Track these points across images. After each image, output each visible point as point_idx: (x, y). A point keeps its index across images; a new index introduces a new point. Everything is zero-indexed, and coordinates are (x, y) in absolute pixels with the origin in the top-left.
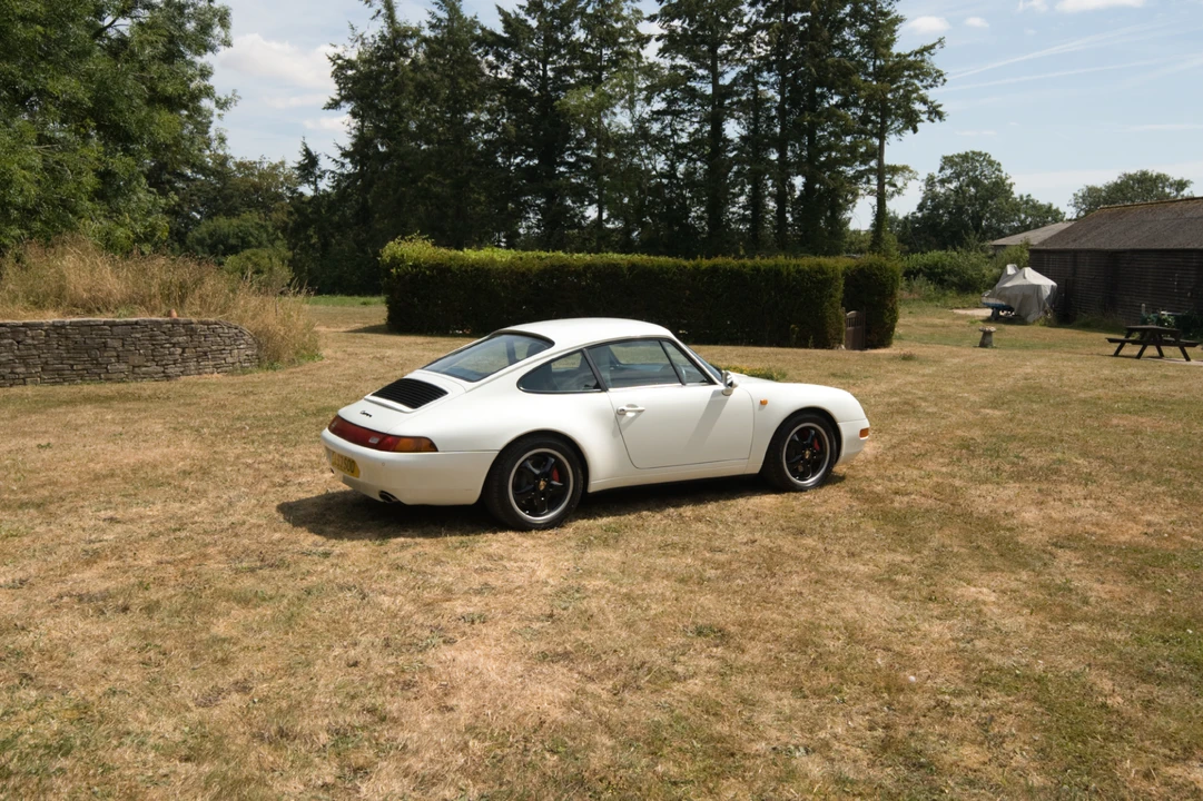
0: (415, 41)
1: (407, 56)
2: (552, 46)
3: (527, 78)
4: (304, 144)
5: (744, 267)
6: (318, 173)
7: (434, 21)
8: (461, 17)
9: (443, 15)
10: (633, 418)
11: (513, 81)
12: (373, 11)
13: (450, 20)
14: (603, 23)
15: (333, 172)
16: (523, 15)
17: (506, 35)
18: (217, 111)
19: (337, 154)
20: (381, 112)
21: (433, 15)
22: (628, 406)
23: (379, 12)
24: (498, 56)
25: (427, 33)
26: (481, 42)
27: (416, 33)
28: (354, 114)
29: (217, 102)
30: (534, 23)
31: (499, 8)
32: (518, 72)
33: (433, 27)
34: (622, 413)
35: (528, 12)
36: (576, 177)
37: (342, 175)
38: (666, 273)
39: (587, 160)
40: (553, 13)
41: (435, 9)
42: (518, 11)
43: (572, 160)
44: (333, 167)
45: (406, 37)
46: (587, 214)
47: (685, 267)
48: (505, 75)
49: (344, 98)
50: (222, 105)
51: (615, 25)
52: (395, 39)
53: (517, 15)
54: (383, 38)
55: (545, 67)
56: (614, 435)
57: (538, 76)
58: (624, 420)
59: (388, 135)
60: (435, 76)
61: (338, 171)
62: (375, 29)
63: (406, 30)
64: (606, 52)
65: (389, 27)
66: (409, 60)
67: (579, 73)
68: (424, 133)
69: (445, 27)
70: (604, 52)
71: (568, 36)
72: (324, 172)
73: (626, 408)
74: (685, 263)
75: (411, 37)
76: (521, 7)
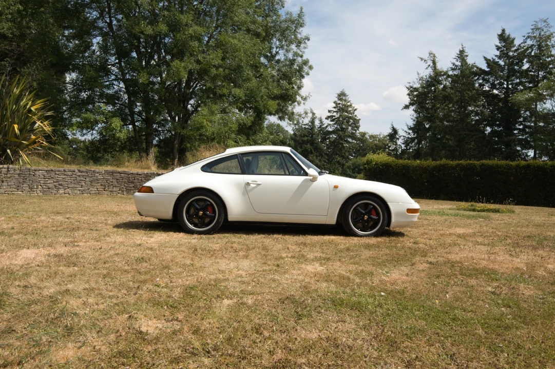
0: (445, 77)
1: (441, 84)
2: (512, 73)
3: (497, 89)
4: (392, 125)
5: (546, 165)
6: (397, 137)
7: (454, 67)
8: (467, 64)
9: (459, 63)
10: (255, 187)
11: (490, 91)
12: (426, 65)
13: (462, 65)
14: (540, 59)
15: (404, 136)
16: (497, 60)
17: (488, 69)
18: (302, 102)
19: (406, 129)
20: (427, 109)
21: (454, 64)
22: (252, 181)
23: (429, 65)
24: (483, 79)
25: (450, 73)
26: (475, 74)
27: (446, 73)
28: (415, 111)
29: (302, 98)
30: (502, 63)
31: (485, 58)
32: (493, 86)
33: (453, 69)
34: (248, 184)
35: (500, 57)
36: (523, 135)
37: (408, 138)
38: (500, 168)
39: (530, 127)
40: (513, 57)
41: (454, 61)
42: (494, 58)
43: (521, 127)
44: (404, 134)
45: (441, 75)
46: (529, 154)
47: (511, 165)
48: (487, 89)
49: (411, 104)
50: (305, 99)
51: (547, 59)
52: (436, 76)
53: (494, 60)
54: (430, 77)
55: (507, 83)
56: (243, 194)
57: (504, 88)
58: (249, 188)
59: (429, 119)
60: (452, 91)
61: (407, 136)
62: (427, 72)
63: (441, 72)
64: (541, 74)
65: (433, 71)
66: (443, 86)
67: (527, 84)
68: (447, 117)
69: (459, 69)
70: (540, 73)
71: (520, 67)
72: (400, 137)
73: (250, 182)
74: (511, 163)
75: (443, 75)
76: (496, 56)
